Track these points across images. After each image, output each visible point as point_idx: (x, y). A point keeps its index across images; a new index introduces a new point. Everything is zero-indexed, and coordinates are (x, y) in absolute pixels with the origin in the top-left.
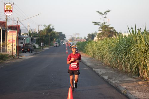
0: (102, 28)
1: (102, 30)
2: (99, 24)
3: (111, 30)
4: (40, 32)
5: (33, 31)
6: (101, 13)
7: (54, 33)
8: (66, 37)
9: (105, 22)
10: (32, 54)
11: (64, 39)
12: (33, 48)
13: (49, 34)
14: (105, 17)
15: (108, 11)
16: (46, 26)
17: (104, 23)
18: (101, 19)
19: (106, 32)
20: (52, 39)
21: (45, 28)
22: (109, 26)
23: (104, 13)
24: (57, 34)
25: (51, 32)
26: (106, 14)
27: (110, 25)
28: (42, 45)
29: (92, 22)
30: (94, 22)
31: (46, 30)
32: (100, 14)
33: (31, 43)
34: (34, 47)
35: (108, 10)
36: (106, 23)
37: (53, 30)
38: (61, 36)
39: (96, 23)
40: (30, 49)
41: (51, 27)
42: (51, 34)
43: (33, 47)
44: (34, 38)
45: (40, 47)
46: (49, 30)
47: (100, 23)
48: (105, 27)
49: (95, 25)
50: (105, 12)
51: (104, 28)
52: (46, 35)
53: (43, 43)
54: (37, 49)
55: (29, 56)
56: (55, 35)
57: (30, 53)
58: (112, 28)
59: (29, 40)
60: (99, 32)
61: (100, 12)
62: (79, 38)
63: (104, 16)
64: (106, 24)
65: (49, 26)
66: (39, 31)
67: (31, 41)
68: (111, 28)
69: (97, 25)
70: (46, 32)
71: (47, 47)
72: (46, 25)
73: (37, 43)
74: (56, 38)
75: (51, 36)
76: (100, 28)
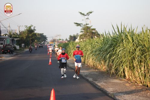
0: (84, 29)
1: (85, 32)
2: (81, 25)
3: (93, 31)
4: (21, 33)
5: (14, 32)
6: (83, 14)
7: (35, 34)
9: (88, 23)
10: (12, 55)
11: (45, 41)
12: (13, 49)
13: (30, 35)
14: (87, 18)
15: (91, 13)
16: (27, 27)
17: (87, 24)
18: (83, 20)
19: (88, 33)
20: (33, 41)
21: (26, 29)
22: (91, 27)
23: (86, 14)
24: (38, 36)
25: (32, 34)
26: (88, 15)
27: (92, 26)
28: (22, 47)
29: (74, 23)
30: (76, 23)
31: (27, 30)
32: (82, 15)
33: (11, 44)
34: (15, 48)
35: (90, 11)
36: (88, 24)
37: (34, 31)
38: (43, 38)
39: (78, 25)
40: (10, 50)
41: (32, 28)
42: (32, 35)
43: (13, 47)
44: (15, 39)
45: (20, 48)
46: (30, 31)
47: (82, 24)
48: (87, 29)
49: (77, 26)
50: (88, 13)
51: (86, 29)
52: (27, 36)
53: (24, 44)
54: (18, 50)
55: (10, 57)
56: (36, 36)
57: (10, 54)
58: (94, 29)
59: (9, 40)
60: (81, 33)
61: (82, 13)
62: (61, 39)
63: (86, 17)
64: (88, 26)
65: (30, 27)
66: (19, 31)
67: (11, 42)
70: (27, 33)
73: (18, 44)
74: (37, 40)
75: (33, 37)
76: (82, 29)
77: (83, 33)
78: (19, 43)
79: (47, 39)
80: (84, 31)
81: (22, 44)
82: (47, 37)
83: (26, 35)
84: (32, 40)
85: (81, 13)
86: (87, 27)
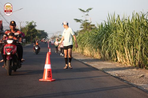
2: (81, 21)
3: (93, 27)
4: (22, 29)
8: (48, 35)
9: (87, 20)
11: (46, 37)
13: (31, 31)
14: (87, 14)
15: (90, 9)
17: (86, 20)
18: (82, 16)
19: (88, 29)
20: (34, 36)
21: (27, 25)
22: (90, 23)
24: (39, 32)
25: (33, 29)
26: (88, 12)
28: (24, 42)
29: (74, 19)
30: (76, 20)
32: (82, 12)
36: (88, 20)
37: (35, 27)
38: (43, 34)
39: (78, 21)
41: (33, 24)
42: (33, 31)
46: (31, 27)
47: (82, 20)
48: (87, 25)
49: (77, 22)
50: (87, 10)
51: (85, 25)
52: (28, 32)
53: (25, 39)
56: (37, 32)
58: (94, 25)
60: (81, 29)
62: (61, 36)
63: (86, 13)
64: (87, 22)
65: (31, 23)
66: (21, 27)
68: (92, 25)
70: (28, 29)
71: (29, 43)
72: (28, 22)
74: (38, 36)
75: (33, 33)
76: (81, 25)
77: (83, 29)
79: (48, 36)
80: (83, 27)
81: (23, 39)
82: (48, 34)
85: (81, 10)
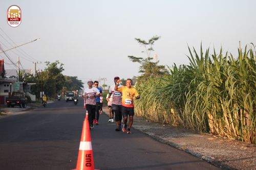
0: (145, 67)
1: (146, 71)
2: (140, 60)
3: (161, 70)
4: (38, 75)
5: (27, 72)
6: (143, 42)
7: (63, 77)
8: (83, 85)
9: (151, 57)
10: (24, 109)
11: (79, 89)
12: (26, 98)
13: (55, 78)
14: (150, 48)
15: (156, 39)
16: (50, 64)
17: (149, 59)
18: (143, 52)
19: (152, 74)
20: (59, 88)
21: (47, 67)
22: (157, 63)
23: (148, 42)
24: (68, 79)
25: (58, 75)
26: (152, 43)
27: (158, 61)
28: (41, 96)
29: (129, 56)
30: (132, 57)
31: (49, 70)
32: (141, 43)
33: (22, 91)
34: (29, 98)
35: (156, 37)
36: (152, 59)
37: (61, 71)
38: (76, 84)
39: (135, 59)
40: (20, 101)
41: (58, 66)
42: (57, 78)
43: (26, 97)
44: (28, 84)
45: (38, 100)
46: (54, 71)
47: (141, 58)
49: (133, 61)
50: (151, 40)
51: (149, 67)
52: (49, 80)
53: (43, 93)
54: (34, 102)
55: (19, 111)
56: (65, 80)
57: (20, 107)
58: (163, 67)
59: (19, 85)
60: (140, 74)
61: (142, 40)
62: (106, 86)
63: (149, 46)
64: (151, 61)
65: (54, 65)
66: (36, 72)
67: (22, 88)
68: (160, 67)
69: (137, 62)
70: (49, 75)
71: (51, 99)
72: (49, 62)
73: (33, 93)
74: (67, 86)
75: (58, 81)
76: (141, 67)
77: (144, 73)
78: (36, 90)
79: (83, 87)
80: (144, 70)
81: (41, 93)
82: (83, 83)
83: (48, 77)
84: (57, 86)
85: (139, 40)
86: (150, 63)
